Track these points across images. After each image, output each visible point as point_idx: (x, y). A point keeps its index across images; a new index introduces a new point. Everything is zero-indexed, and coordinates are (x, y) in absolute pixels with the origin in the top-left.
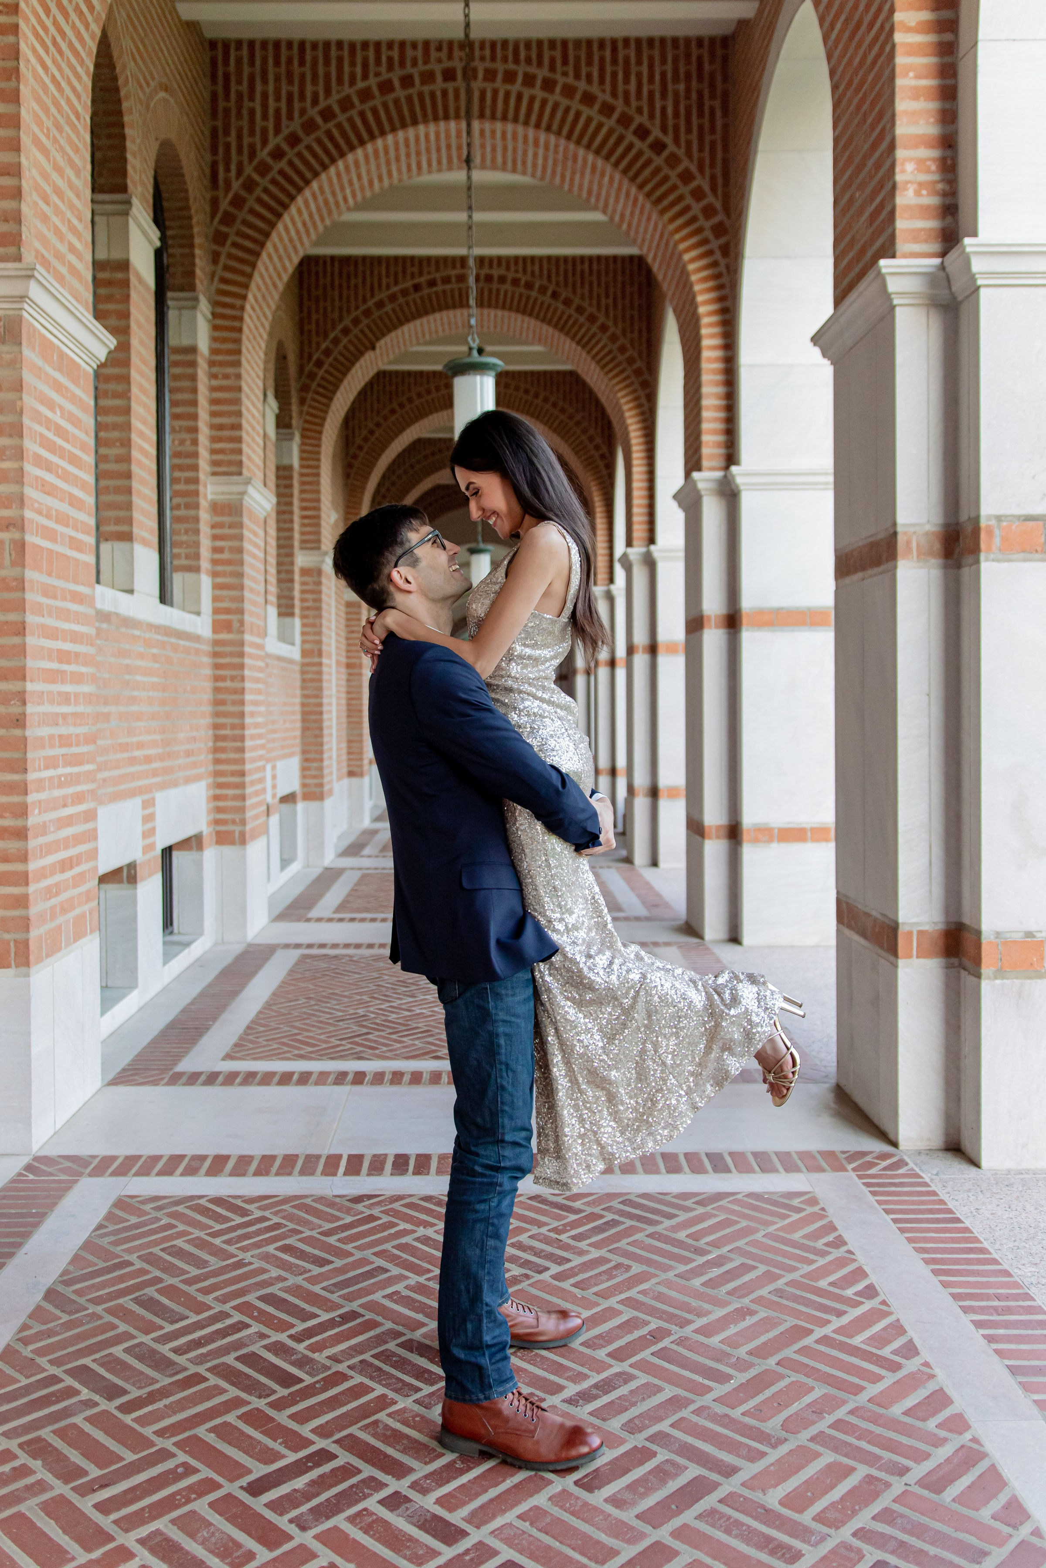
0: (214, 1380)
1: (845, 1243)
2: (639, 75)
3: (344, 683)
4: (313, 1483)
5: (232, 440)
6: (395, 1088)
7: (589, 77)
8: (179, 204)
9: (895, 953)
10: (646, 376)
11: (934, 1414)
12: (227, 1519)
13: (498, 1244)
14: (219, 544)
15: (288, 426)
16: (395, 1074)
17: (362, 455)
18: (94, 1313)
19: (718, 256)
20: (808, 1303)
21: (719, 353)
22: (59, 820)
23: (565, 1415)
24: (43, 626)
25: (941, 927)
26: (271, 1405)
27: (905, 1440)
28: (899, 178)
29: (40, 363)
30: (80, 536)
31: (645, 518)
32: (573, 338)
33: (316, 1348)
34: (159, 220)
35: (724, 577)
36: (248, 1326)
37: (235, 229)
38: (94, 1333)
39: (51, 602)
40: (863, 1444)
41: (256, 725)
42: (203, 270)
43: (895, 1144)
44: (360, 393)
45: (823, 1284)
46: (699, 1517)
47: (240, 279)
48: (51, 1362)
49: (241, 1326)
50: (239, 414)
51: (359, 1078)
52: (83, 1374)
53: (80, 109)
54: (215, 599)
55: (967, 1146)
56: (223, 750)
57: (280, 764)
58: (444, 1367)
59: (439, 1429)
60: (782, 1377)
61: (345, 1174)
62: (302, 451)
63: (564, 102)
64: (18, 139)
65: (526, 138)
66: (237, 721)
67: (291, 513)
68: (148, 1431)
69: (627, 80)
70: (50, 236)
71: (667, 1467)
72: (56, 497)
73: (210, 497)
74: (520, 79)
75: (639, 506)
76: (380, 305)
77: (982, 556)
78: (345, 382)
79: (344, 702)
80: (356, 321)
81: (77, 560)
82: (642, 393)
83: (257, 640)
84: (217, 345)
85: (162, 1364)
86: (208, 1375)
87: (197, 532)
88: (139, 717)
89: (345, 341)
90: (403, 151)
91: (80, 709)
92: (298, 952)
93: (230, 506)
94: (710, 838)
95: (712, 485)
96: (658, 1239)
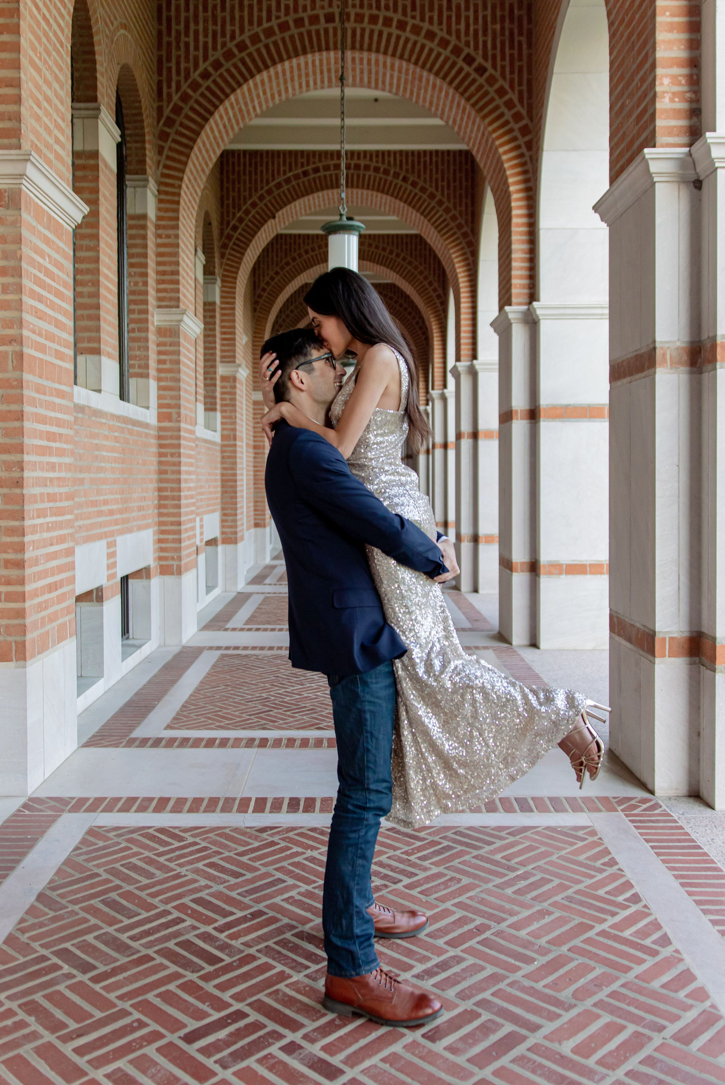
0: (159, 960)
1: (617, 863)
2: (467, 18)
3: (252, 460)
4: (231, 1035)
5: (172, 282)
6: (289, 750)
7: (431, 19)
8: (134, 111)
9: (652, 653)
10: (471, 238)
11: (683, 987)
12: (170, 1060)
13: (365, 862)
14: (163, 357)
15: (213, 273)
16: (289, 740)
18: (72, 911)
19: (524, 150)
20: (591, 906)
21: (524, 220)
22: (47, 554)
23: (414, 986)
24: (36, 414)
25: (686, 634)
26: (201, 978)
27: (662, 1006)
28: (658, 89)
29: (34, 223)
30: (63, 349)
31: (470, 341)
32: (418, 211)
33: (233, 937)
34: (120, 122)
35: (527, 382)
36: (183, 921)
37: (174, 129)
38: (72, 925)
39: (42, 397)
40: (632, 1009)
41: (189, 489)
42: (151, 159)
43: (652, 792)
44: (263, 250)
45: (601, 892)
46: (513, 1061)
47: (178, 165)
48: (42, 946)
49: (179, 921)
50: (178, 264)
51: (263, 743)
52: (64, 954)
53: (63, 39)
54: (159, 397)
55: (704, 793)
56: (165, 506)
57: (205, 517)
58: (326, 951)
59: (323, 996)
60: (572, 960)
61: (253, 812)
62: (222, 292)
63: (413, 38)
64: (19, 60)
65: (385, 64)
66: (175, 485)
67: (214, 336)
68: (112, 996)
69: (458, 22)
70: (41, 130)
71: (489, 1025)
72: (45, 321)
73: (156, 323)
74: (381, 21)
75: (465, 331)
76: (279, 186)
77: (718, 365)
78: (254, 242)
79: (252, 473)
80: (261, 198)
81: (60, 367)
82: (467, 250)
83: (190, 427)
84: (162, 214)
85: (122, 948)
86: (155, 956)
87: (147, 349)
88: (105, 481)
89: (253, 212)
90: (296, 73)
91: (63, 475)
92: (219, 653)
93: (170, 330)
94: (516, 571)
95: (518, 316)
96: (481, 860)
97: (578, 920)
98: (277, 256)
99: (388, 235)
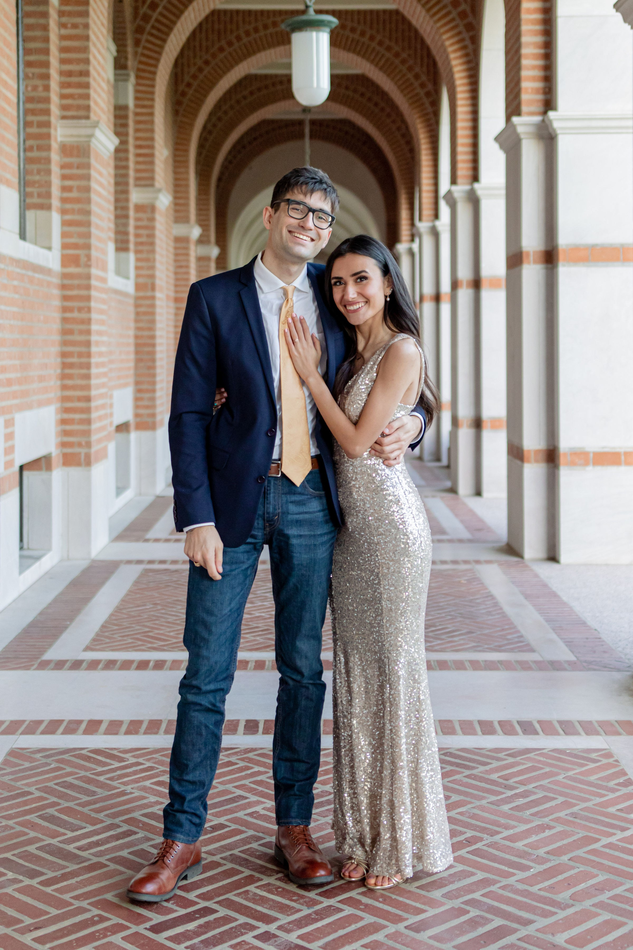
0: (113, 866)
5: (80, 85)
10: (470, 19)
14: (68, 183)
15: (125, 67)
17: (191, 92)
18: (7, 825)
31: (469, 157)
35: (542, 215)
36: (135, 833)
38: (10, 837)
41: (101, 354)
45: (612, 810)
49: (130, 833)
50: (87, 61)
52: (5, 863)
54: (64, 235)
56: (70, 377)
57: (117, 393)
60: (572, 868)
62: (136, 91)
66: (83, 349)
68: (66, 897)
71: (478, 919)
73: (59, 139)
75: (463, 145)
78: (179, 25)
82: (466, 35)
83: (100, 273)
85: (70, 857)
86: (108, 863)
87: (49, 172)
92: (140, 568)
93: (78, 147)
94: (529, 462)
95: (531, 129)
96: (473, 779)
97: (582, 834)
98: (207, 39)
99: (359, 12)
